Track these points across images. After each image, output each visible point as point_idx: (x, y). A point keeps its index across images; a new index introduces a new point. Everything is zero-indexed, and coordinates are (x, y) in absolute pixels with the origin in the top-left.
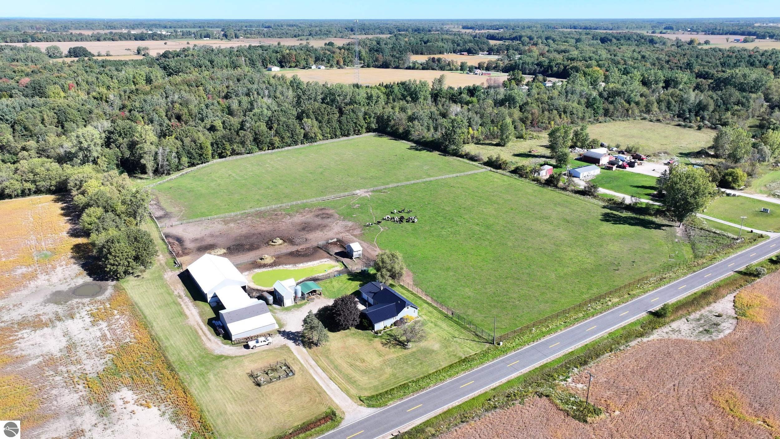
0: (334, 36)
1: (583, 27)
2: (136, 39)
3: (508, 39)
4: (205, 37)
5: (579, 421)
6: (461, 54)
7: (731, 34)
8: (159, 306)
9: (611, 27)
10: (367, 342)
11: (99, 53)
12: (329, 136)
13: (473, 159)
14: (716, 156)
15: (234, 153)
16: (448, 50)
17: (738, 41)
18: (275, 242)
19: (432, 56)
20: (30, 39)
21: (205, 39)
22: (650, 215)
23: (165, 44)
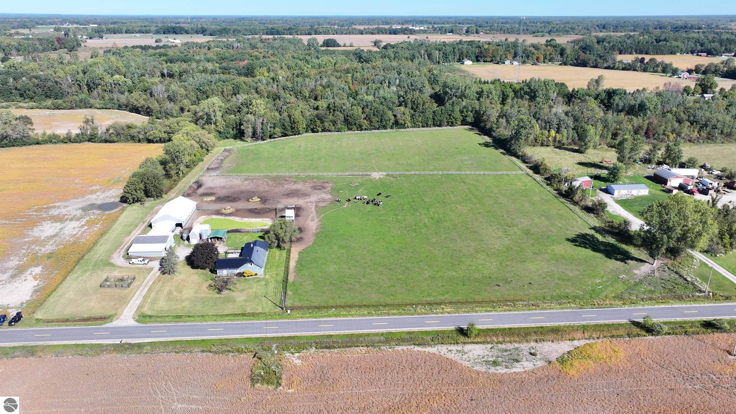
2: (390, 34)
4: (449, 32)
6: (698, 55)
11: (345, 44)
12: (420, 124)
13: (524, 160)
15: (326, 130)
18: (253, 200)
19: (640, 56)
20: (314, 32)
21: (448, 34)
23: (408, 37)
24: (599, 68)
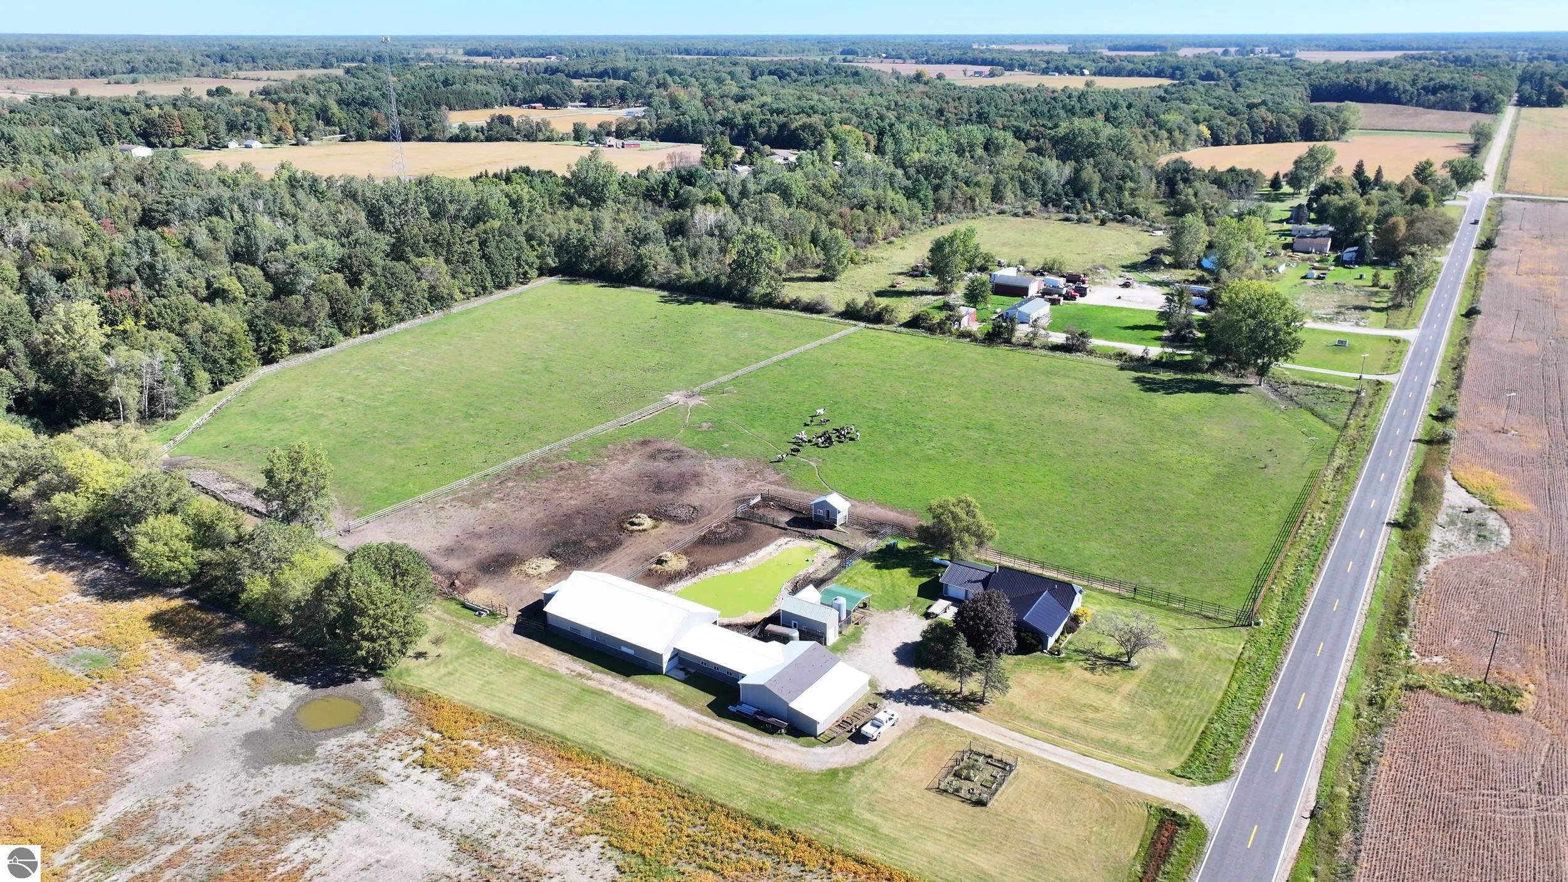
0: (194, 73)
1: (703, 51)
3: (591, 76)
5: (1506, 712)
6: (532, 108)
7: (956, 63)
8: (564, 707)
9: (753, 51)
10: (1055, 673)
12: (472, 290)
13: (812, 308)
14: (1177, 265)
15: (297, 349)
16: (499, 100)
17: (980, 74)
18: (639, 524)
22: (1201, 371)
24: (438, 140)
